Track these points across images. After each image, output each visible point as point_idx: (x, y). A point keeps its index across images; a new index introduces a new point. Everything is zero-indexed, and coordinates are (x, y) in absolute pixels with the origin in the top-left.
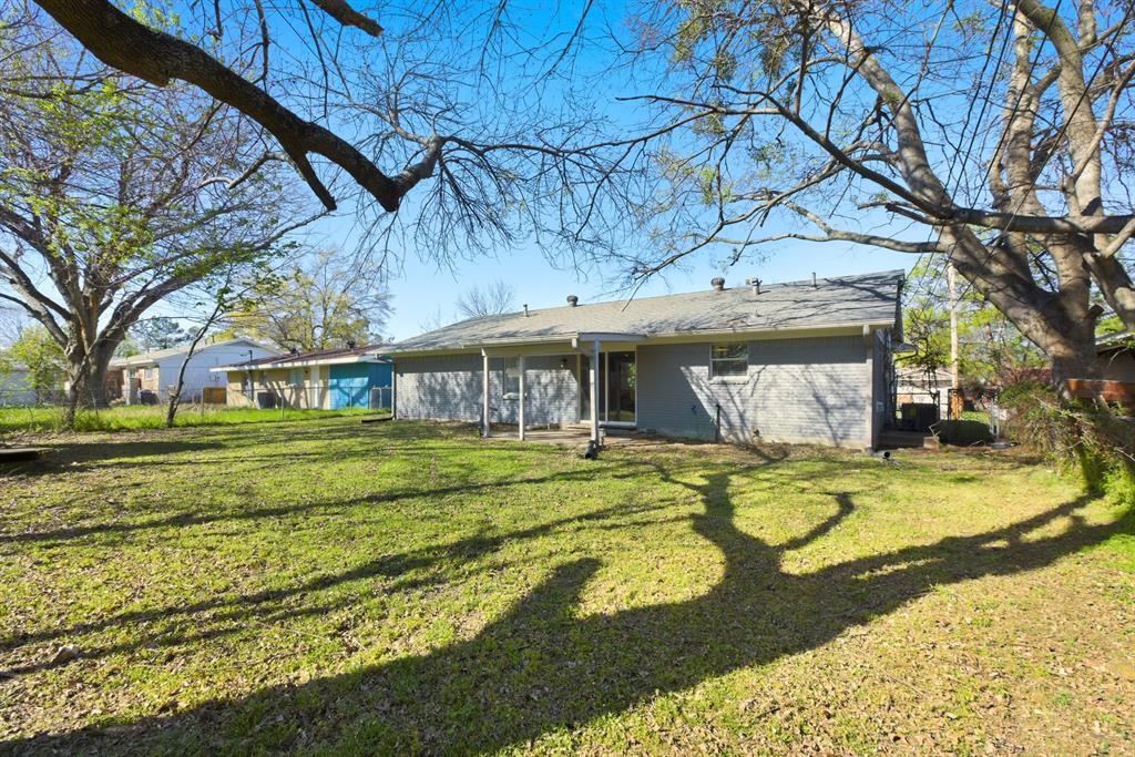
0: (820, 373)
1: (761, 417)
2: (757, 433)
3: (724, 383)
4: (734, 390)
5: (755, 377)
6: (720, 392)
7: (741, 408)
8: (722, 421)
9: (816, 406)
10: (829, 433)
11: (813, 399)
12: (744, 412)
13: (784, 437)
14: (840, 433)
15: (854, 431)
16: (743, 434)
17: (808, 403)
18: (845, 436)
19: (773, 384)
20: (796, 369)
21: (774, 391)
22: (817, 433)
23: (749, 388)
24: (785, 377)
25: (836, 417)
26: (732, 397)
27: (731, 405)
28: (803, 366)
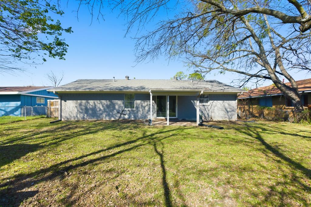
0: (226, 103)
1: (213, 115)
2: (212, 118)
3: (204, 105)
4: (206, 107)
5: (211, 104)
6: (202, 108)
7: (208, 112)
8: (203, 116)
9: (225, 111)
10: (228, 117)
11: (225, 109)
12: (209, 113)
13: (218, 119)
14: (230, 117)
15: (233, 117)
16: (208, 119)
17: (223, 110)
18: (231, 118)
19: (216, 106)
20: (221, 102)
21: (216, 107)
22: (225, 118)
23: (210, 106)
24: (219, 104)
25: (230, 113)
26: (205, 109)
27: (205, 111)
28: (222, 101)
